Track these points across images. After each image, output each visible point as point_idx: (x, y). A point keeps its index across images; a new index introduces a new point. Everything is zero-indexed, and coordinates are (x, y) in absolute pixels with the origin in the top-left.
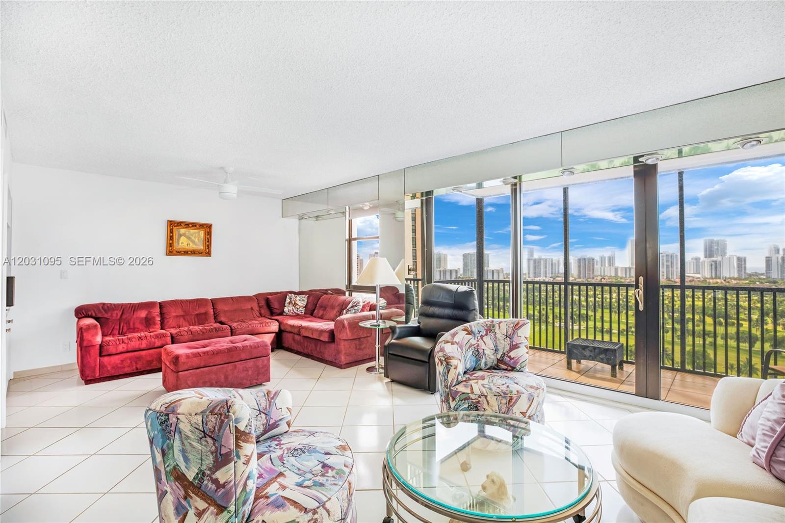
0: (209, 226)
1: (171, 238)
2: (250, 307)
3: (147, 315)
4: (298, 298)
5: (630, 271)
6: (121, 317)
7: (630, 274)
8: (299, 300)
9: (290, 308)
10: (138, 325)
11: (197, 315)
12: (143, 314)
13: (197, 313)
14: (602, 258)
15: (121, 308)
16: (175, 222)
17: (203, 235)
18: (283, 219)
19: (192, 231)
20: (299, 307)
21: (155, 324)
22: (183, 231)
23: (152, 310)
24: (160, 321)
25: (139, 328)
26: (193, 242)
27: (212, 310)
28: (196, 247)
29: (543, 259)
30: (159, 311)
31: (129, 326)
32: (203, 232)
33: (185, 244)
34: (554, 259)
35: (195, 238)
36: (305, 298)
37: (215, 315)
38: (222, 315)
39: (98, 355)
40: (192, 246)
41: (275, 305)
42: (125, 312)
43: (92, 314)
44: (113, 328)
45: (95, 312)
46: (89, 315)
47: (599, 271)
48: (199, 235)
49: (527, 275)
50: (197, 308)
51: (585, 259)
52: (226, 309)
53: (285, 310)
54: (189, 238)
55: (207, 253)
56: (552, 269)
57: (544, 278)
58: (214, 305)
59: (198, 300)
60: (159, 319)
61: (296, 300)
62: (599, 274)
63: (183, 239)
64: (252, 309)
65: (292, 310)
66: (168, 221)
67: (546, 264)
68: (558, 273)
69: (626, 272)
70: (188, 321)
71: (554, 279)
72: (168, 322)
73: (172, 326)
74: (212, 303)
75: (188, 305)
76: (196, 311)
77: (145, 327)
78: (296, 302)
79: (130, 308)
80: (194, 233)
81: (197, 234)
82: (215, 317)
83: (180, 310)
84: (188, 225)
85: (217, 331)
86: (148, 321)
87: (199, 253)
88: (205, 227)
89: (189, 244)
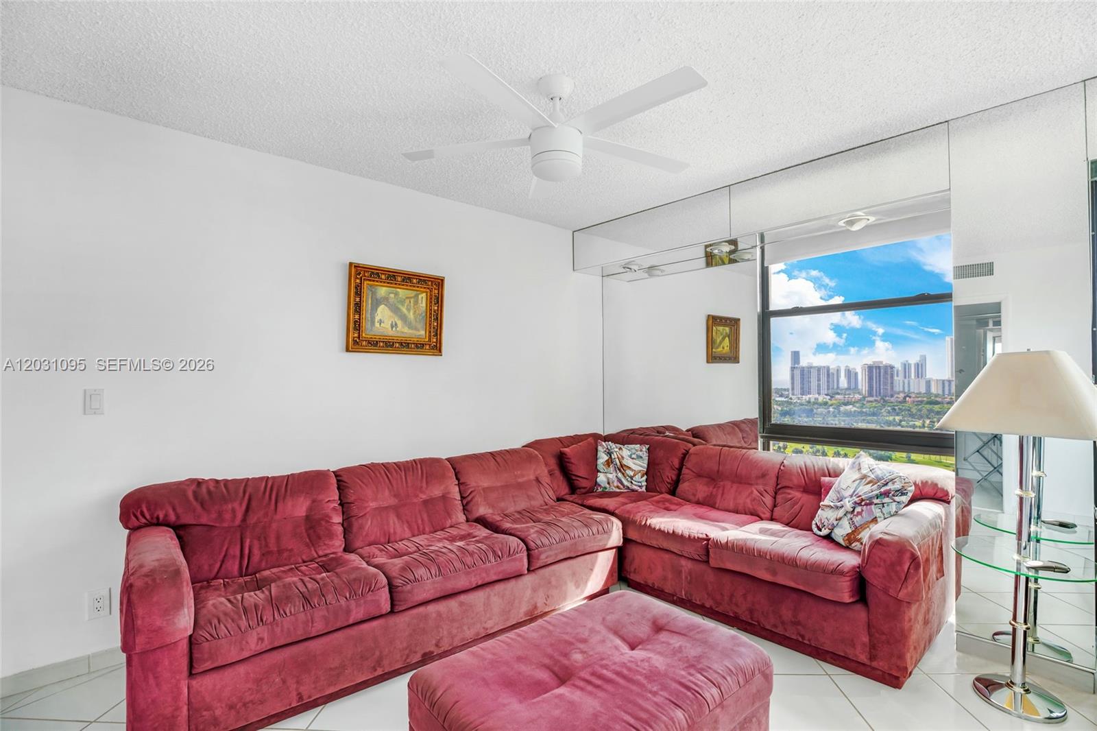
0: (439, 283)
1: (356, 307)
2: (533, 477)
3: (310, 509)
4: (626, 452)
5: (950, 385)
6: (244, 520)
7: (950, 390)
8: (630, 456)
9: (610, 476)
10: (289, 542)
11: (425, 502)
12: (299, 508)
13: (424, 497)
14: (905, 365)
15: (244, 492)
16: (365, 269)
17: (424, 305)
18: (575, 273)
19: (402, 293)
20: (631, 473)
21: (331, 535)
22: (382, 291)
23: (320, 497)
24: (343, 525)
25: (291, 550)
26: (404, 318)
27: (457, 489)
28: (411, 331)
29: (815, 367)
30: (337, 497)
31: (267, 546)
32: (424, 295)
34: (831, 367)
35: (409, 310)
36: (643, 451)
37: (465, 502)
38: (479, 499)
39: (185, 673)
40: (403, 331)
41: (580, 470)
42: (254, 504)
43: (166, 515)
44: (225, 556)
45: (174, 509)
46: (158, 518)
47: (901, 385)
48: (416, 302)
49: (790, 391)
50: (424, 485)
51: (879, 367)
52: (486, 485)
53: (598, 480)
54: (395, 310)
55: (433, 348)
56: (828, 382)
57: (817, 396)
58: (459, 476)
59: (423, 462)
60: (337, 519)
61: (623, 458)
62: (901, 389)
63: (383, 312)
64: (537, 480)
65: (616, 480)
66: (351, 264)
67: (819, 374)
68: (838, 387)
69: (943, 387)
70: (408, 522)
71: (832, 397)
72: (359, 528)
73: (372, 538)
74: (454, 469)
75: (404, 477)
76: (422, 492)
77: (307, 546)
78: (625, 462)
79: (267, 493)
80: (407, 298)
81: (412, 300)
82: (463, 506)
83: (387, 493)
84: (393, 277)
85: (499, 557)
86: (313, 527)
87: (417, 347)
88: (430, 283)
89: (396, 324)
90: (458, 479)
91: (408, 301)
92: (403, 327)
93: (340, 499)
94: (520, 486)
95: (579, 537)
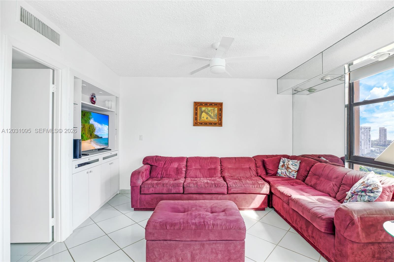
0: (221, 104)
1: (196, 114)
2: (248, 167)
3: (178, 166)
4: (291, 162)
6: (163, 166)
8: (292, 165)
9: (283, 171)
10: (172, 173)
11: (209, 169)
12: (175, 165)
13: (209, 167)
15: (165, 160)
16: (198, 103)
17: (216, 111)
18: (278, 95)
19: (210, 109)
20: (291, 171)
21: (181, 173)
22: (203, 109)
23: (180, 163)
24: (185, 171)
25: (172, 175)
26: (210, 116)
27: (220, 167)
28: (213, 120)
30: (185, 164)
31: (167, 173)
32: (216, 109)
33: (205, 118)
35: (212, 113)
36: (297, 163)
37: (222, 171)
38: (226, 171)
39: (139, 193)
40: (210, 119)
41: (270, 167)
42: (166, 162)
43: (149, 163)
44: (158, 173)
45: (150, 161)
46: (148, 163)
48: (214, 111)
50: (210, 164)
52: (230, 167)
53: (278, 171)
54: (207, 114)
55: (219, 124)
58: (221, 163)
59: (211, 158)
60: (184, 169)
61: (289, 164)
63: (204, 114)
64: (250, 168)
65: (285, 173)
66: (194, 102)
70: (203, 174)
72: (189, 173)
73: (192, 176)
74: (220, 161)
75: (204, 161)
76: (209, 166)
77: (176, 174)
78: (289, 166)
79: (169, 161)
80: (211, 110)
81: (213, 111)
82: (221, 172)
83: (198, 165)
84: (206, 104)
85: (216, 186)
86: (178, 171)
87: (214, 124)
88: (218, 105)
89: (208, 118)
90: (221, 164)
91: (211, 111)
92: (210, 118)
93: (186, 165)
94: (243, 169)
95: (248, 187)
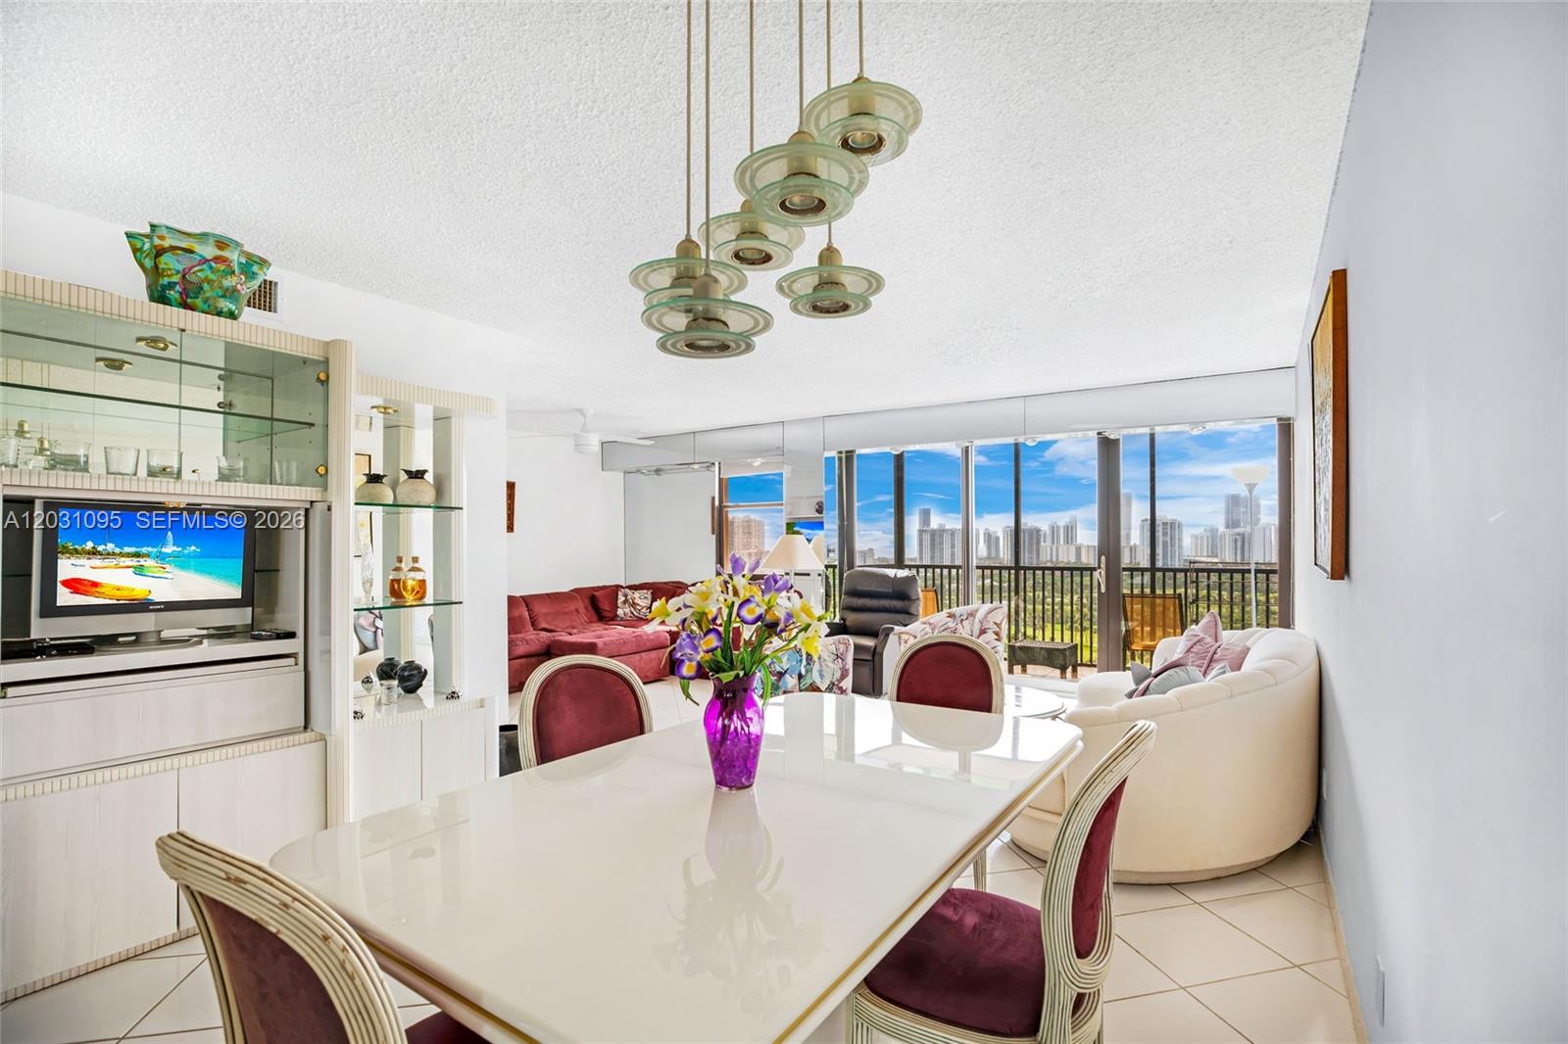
0: (512, 486)
2: (574, 607)
4: (637, 594)
8: (639, 598)
9: (625, 610)
14: (1053, 528)
18: (603, 472)
20: (639, 608)
27: (527, 613)
29: (947, 531)
36: (647, 594)
37: (532, 621)
38: (541, 619)
41: (605, 606)
47: (1049, 552)
52: (545, 610)
53: (618, 613)
55: (508, 528)
61: (634, 598)
62: (1049, 558)
64: (577, 610)
65: (629, 612)
74: (525, 602)
78: (636, 601)
90: (527, 607)
94: (565, 613)
